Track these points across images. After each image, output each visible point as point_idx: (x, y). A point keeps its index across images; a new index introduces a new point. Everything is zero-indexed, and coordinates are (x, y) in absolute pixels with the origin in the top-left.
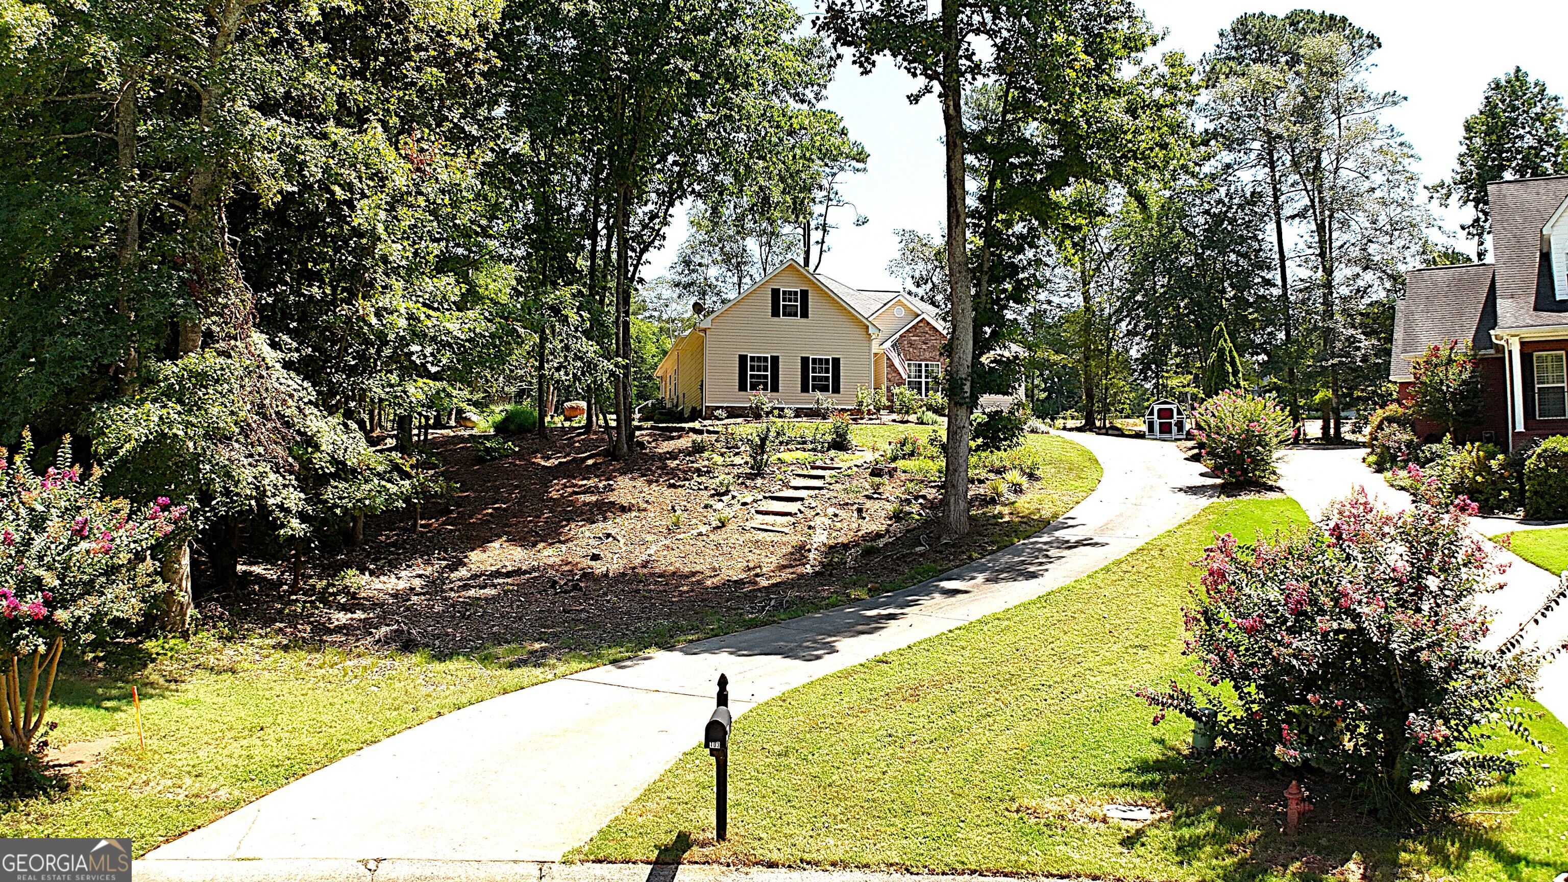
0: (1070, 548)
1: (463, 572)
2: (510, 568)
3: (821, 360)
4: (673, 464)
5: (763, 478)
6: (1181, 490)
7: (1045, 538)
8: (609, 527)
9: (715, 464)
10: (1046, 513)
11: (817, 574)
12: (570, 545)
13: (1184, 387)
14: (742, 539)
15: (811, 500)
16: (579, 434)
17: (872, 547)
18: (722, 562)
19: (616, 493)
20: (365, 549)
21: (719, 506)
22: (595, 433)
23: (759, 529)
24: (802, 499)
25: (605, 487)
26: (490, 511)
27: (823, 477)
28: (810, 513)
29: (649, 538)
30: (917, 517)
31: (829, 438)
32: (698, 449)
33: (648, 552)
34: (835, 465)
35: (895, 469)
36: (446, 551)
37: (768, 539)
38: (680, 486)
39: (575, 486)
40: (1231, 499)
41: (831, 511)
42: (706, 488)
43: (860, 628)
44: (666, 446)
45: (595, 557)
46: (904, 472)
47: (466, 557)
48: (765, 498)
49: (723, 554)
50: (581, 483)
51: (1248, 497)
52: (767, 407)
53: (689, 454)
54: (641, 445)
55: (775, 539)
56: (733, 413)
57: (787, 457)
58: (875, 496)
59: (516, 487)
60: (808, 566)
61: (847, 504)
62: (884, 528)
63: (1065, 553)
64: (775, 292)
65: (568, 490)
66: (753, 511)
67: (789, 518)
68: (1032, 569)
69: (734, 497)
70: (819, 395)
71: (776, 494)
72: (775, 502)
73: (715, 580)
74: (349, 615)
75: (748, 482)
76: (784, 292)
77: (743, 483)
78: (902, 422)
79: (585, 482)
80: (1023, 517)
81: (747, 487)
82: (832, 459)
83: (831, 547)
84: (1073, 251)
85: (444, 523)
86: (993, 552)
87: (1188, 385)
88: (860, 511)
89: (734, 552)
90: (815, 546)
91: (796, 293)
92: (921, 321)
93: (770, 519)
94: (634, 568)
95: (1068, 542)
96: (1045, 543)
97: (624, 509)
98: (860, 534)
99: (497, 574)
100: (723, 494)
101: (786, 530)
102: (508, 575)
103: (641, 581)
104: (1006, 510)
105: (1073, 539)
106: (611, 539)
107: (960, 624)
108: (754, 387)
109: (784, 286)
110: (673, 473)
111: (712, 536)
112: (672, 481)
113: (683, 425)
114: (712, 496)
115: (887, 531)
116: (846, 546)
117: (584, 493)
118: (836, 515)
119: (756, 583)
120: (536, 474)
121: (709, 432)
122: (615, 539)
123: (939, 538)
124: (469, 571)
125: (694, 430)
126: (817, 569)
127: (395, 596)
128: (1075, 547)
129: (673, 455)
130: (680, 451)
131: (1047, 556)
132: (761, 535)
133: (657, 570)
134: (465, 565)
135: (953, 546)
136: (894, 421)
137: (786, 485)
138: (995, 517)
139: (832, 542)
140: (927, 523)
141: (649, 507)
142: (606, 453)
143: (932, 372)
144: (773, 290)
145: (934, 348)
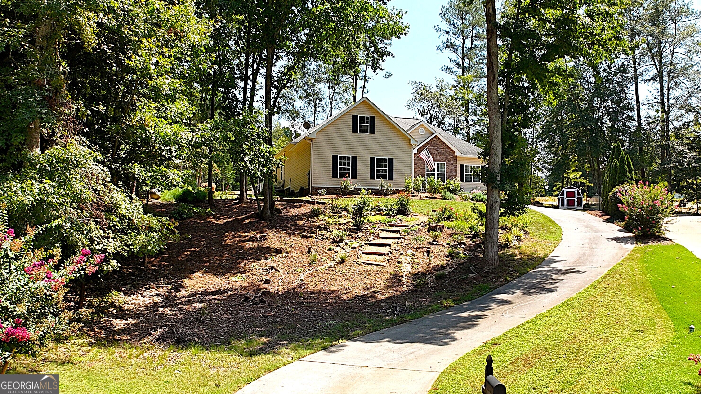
0: (564, 274)
1: (183, 292)
2: (213, 289)
3: (382, 159)
4: (302, 223)
5: (362, 232)
6: (612, 239)
7: (546, 269)
8: (270, 262)
9: (328, 223)
10: (541, 254)
11: (412, 291)
12: (248, 274)
13: (577, 179)
14: (357, 270)
15: (395, 246)
16: (236, 204)
17: (442, 274)
18: (348, 284)
19: (269, 241)
20: (115, 278)
21: (338, 249)
22: (246, 203)
23: (367, 264)
24: (389, 245)
25: (261, 237)
26: (189, 253)
27: (398, 231)
28: (397, 254)
29: (299, 269)
30: (463, 256)
31: (396, 207)
32: (315, 214)
33: (300, 278)
34: (403, 224)
35: (443, 227)
36: (168, 279)
37: (374, 270)
38: (310, 237)
39: (241, 236)
40: (646, 245)
41: (410, 252)
42: (327, 238)
43: (462, 324)
44: (293, 212)
45: (267, 282)
46: (448, 228)
47: (182, 282)
48: (365, 244)
49: (348, 279)
50: (244, 234)
51: (654, 244)
52: (352, 188)
53: (310, 217)
54: (279, 211)
55: (379, 270)
56: (329, 191)
57: (373, 219)
58: (435, 243)
59: (203, 237)
60: (405, 286)
61: (419, 248)
62: (445, 262)
63: (562, 277)
64: (355, 117)
65: (237, 239)
66: (360, 252)
67: (383, 257)
68: (548, 286)
69: (346, 244)
70: (382, 181)
71: (371, 242)
72: (372, 247)
73: (348, 296)
74: (124, 322)
75: (353, 235)
76: (360, 117)
77: (349, 235)
78: (431, 198)
79: (247, 234)
80: (528, 256)
81: (352, 237)
82: (401, 221)
83: (415, 275)
84: (553, 98)
85: (160, 261)
86: (517, 277)
87: (580, 178)
88: (428, 252)
89: (355, 278)
90: (405, 274)
91: (367, 118)
92: (434, 137)
93: (373, 257)
94: (294, 288)
95: (560, 270)
96: (548, 271)
97: (278, 251)
98: (431, 266)
99: (206, 293)
100: (339, 242)
101: (384, 264)
102: (213, 293)
103: (301, 297)
104: (516, 252)
105: (564, 269)
106: (274, 270)
107: (527, 320)
108: (342, 176)
109: (360, 114)
110: (302, 228)
111: (338, 268)
112: (304, 234)
113: (302, 198)
114: (332, 243)
115: (448, 264)
116: (424, 274)
117: (248, 241)
118: (413, 255)
119: (375, 297)
120: (213, 229)
121: (318, 203)
122: (276, 270)
123: (482, 268)
124: (187, 291)
125: (308, 202)
126: (411, 288)
127: (147, 308)
128: (567, 273)
129: (299, 217)
130: (303, 215)
131: (553, 279)
132: (369, 267)
133: (309, 290)
134: (184, 287)
135: (492, 273)
136: (427, 197)
137: (377, 236)
138: (511, 255)
139: (414, 271)
140: (470, 260)
141: (293, 250)
142: (257, 216)
143: (441, 168)
144: (353, 116)
145: (442, 154)
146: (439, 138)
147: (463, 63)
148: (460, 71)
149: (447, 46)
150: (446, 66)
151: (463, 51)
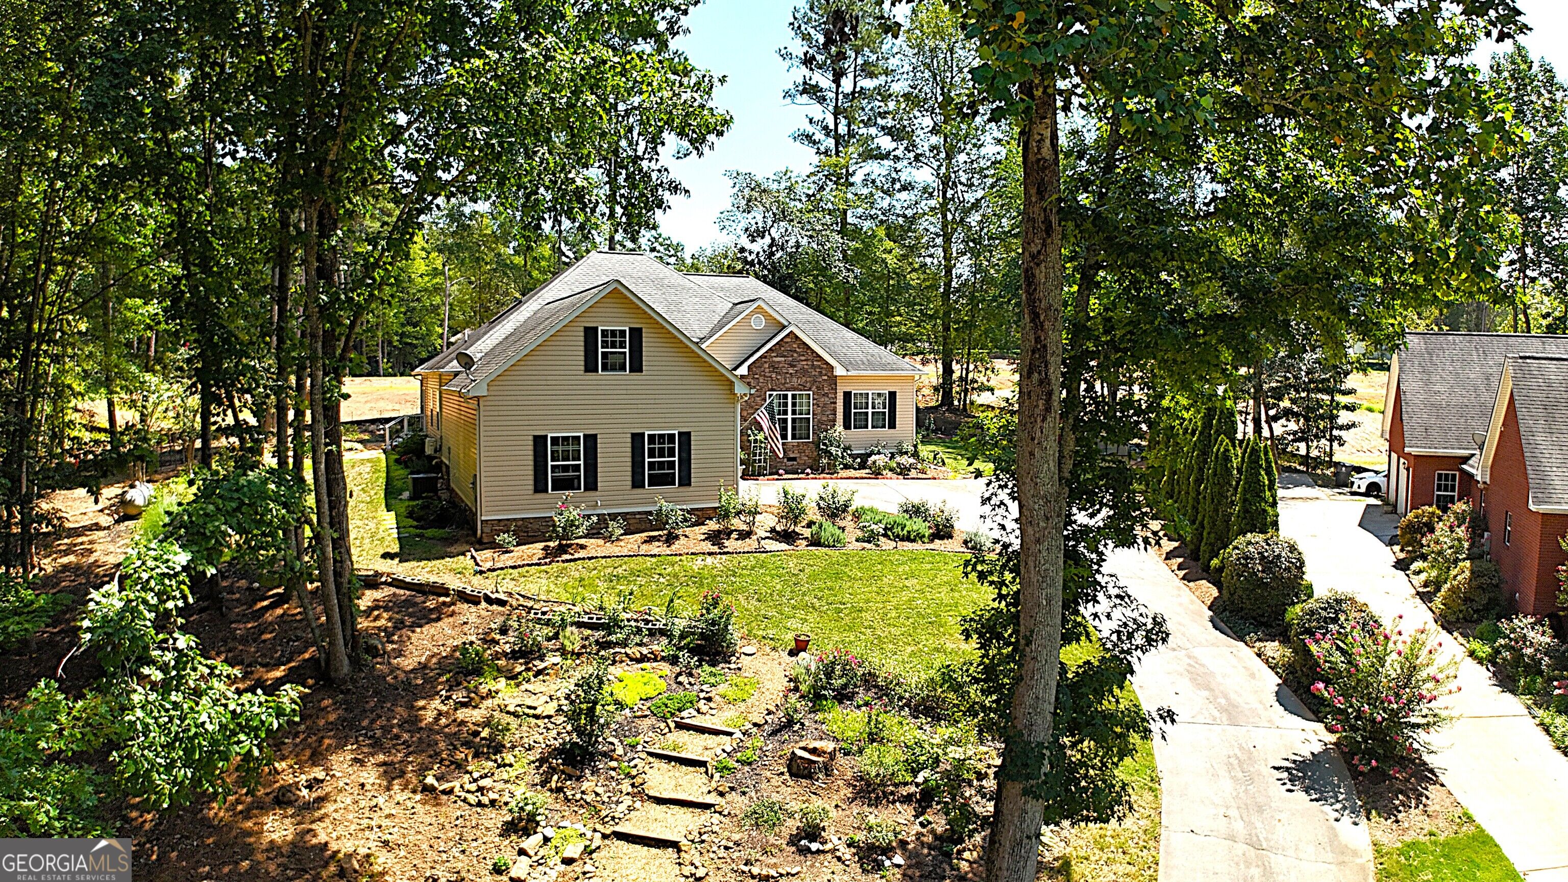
3: (661, 436)
5: (595, 771)
24: (676, 847)
27: (702, 764)
38: (444, 793)
42: (493, 804)
56: (528, 528)
58: (815, 846)
64: (590, 333)
75: (570, 788)
76: (604, 333)
81: (567, 800)
82: (709, 699)
91: (623, 333)
92: (788, 335)
100: (527, 829)
108: (558, 485)
109: (603, 323)
114: (506, 831)
125: (462, 595)
143: (801, 405)
144: (587, 329)
145: (804, 372)
146: (797, 337)
147: (836, 125)
148: (830, 143)
149: (804, 91)
150: (802, 131)
151: (837, 99)
